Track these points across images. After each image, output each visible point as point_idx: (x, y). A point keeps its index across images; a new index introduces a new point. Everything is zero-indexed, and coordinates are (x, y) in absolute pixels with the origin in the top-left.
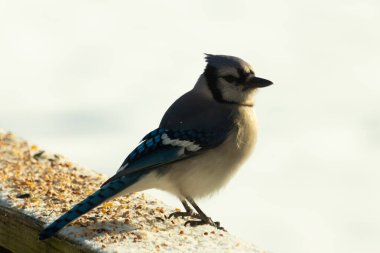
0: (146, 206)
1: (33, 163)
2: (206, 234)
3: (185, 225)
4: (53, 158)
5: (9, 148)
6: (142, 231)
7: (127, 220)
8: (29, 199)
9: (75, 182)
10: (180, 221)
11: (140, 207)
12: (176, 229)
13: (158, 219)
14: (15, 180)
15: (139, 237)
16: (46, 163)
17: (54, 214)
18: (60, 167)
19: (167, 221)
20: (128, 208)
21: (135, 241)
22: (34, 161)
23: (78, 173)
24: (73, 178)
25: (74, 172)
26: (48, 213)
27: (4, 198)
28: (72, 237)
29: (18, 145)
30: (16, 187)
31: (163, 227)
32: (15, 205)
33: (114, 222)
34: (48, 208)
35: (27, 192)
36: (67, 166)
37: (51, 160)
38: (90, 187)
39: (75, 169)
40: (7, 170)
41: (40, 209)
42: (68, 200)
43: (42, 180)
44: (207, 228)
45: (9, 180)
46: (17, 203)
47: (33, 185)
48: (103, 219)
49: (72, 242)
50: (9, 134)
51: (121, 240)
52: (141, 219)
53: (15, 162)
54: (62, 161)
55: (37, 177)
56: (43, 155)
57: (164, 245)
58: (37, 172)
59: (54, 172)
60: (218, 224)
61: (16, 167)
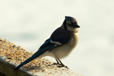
0: (46, 61)
1: (12, 49)
2: (63, 70)
3: (57, 67)
4: (18, 47)
5: (5, 44)
6: (44, 69)
7: (40, 66)
8: (11, 59)
9: (24, 54)
10: (56, 66)
11: (44, 62)
12: (54, 68)
13: (49, 65)
14: (7, 53)
15: (43, 71)
16: (16, 49)
17: (18, 64)
18: (20, 50)
19: (52, 66)
20: (40, 62)
21: (42, 72)
22: (12, 48)
23: (25, 52)
24: (24, 53)
25: (24, 51)
26: (17, 63)
27: (3, 59)
28: (23, 70)
29: (8, 43)
30: (7, 56)
31: (51, 68)
32: (7, 61)
33: (36, 66)
34: (16, 62)
35: (10, 57)
36: (22, 49)
37: (17, 48)
38: (29, 56)
39: (24, 50)
40: (4, 51)
41: (14, 62)
42: (22, 60)
43: (15, 54)
44: (64, 68)
45: (5, 54)
46: (7, 60)
47: (12, 55)
48: (33, 65)
49: (24, 72)
50: (5, 40)
51: (38, 71)
52: (44, 65)
53: (7, 48)
54: (21, 48)
55: (13, 53)
56: (15, 46)
57: (51, 73)
58: (13, 51)
59: (18, 51)
60: (67, 67)
61: (7, 50)
